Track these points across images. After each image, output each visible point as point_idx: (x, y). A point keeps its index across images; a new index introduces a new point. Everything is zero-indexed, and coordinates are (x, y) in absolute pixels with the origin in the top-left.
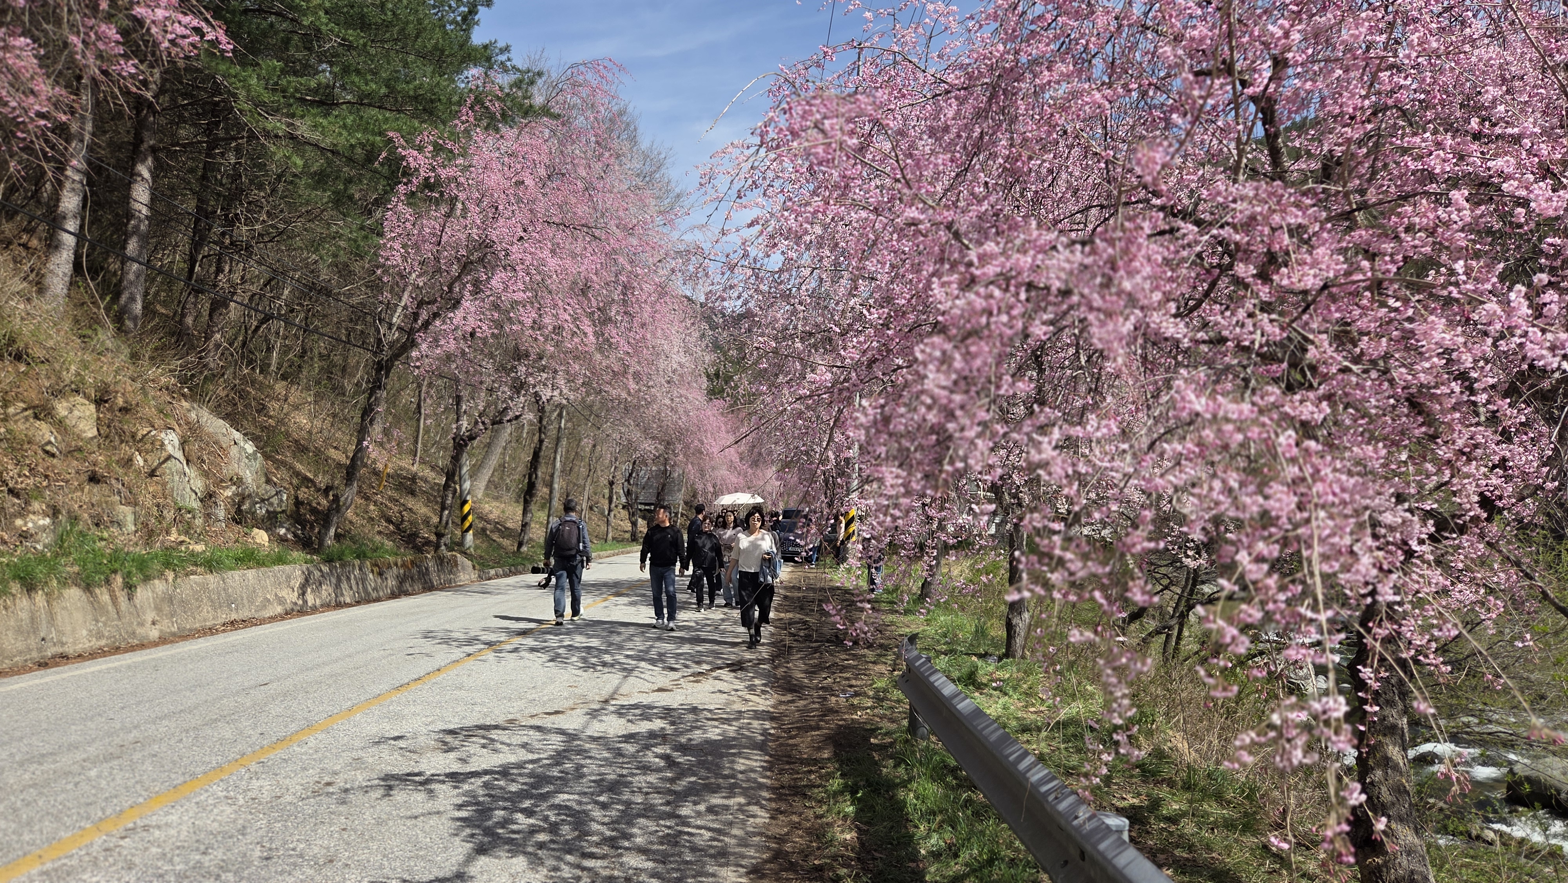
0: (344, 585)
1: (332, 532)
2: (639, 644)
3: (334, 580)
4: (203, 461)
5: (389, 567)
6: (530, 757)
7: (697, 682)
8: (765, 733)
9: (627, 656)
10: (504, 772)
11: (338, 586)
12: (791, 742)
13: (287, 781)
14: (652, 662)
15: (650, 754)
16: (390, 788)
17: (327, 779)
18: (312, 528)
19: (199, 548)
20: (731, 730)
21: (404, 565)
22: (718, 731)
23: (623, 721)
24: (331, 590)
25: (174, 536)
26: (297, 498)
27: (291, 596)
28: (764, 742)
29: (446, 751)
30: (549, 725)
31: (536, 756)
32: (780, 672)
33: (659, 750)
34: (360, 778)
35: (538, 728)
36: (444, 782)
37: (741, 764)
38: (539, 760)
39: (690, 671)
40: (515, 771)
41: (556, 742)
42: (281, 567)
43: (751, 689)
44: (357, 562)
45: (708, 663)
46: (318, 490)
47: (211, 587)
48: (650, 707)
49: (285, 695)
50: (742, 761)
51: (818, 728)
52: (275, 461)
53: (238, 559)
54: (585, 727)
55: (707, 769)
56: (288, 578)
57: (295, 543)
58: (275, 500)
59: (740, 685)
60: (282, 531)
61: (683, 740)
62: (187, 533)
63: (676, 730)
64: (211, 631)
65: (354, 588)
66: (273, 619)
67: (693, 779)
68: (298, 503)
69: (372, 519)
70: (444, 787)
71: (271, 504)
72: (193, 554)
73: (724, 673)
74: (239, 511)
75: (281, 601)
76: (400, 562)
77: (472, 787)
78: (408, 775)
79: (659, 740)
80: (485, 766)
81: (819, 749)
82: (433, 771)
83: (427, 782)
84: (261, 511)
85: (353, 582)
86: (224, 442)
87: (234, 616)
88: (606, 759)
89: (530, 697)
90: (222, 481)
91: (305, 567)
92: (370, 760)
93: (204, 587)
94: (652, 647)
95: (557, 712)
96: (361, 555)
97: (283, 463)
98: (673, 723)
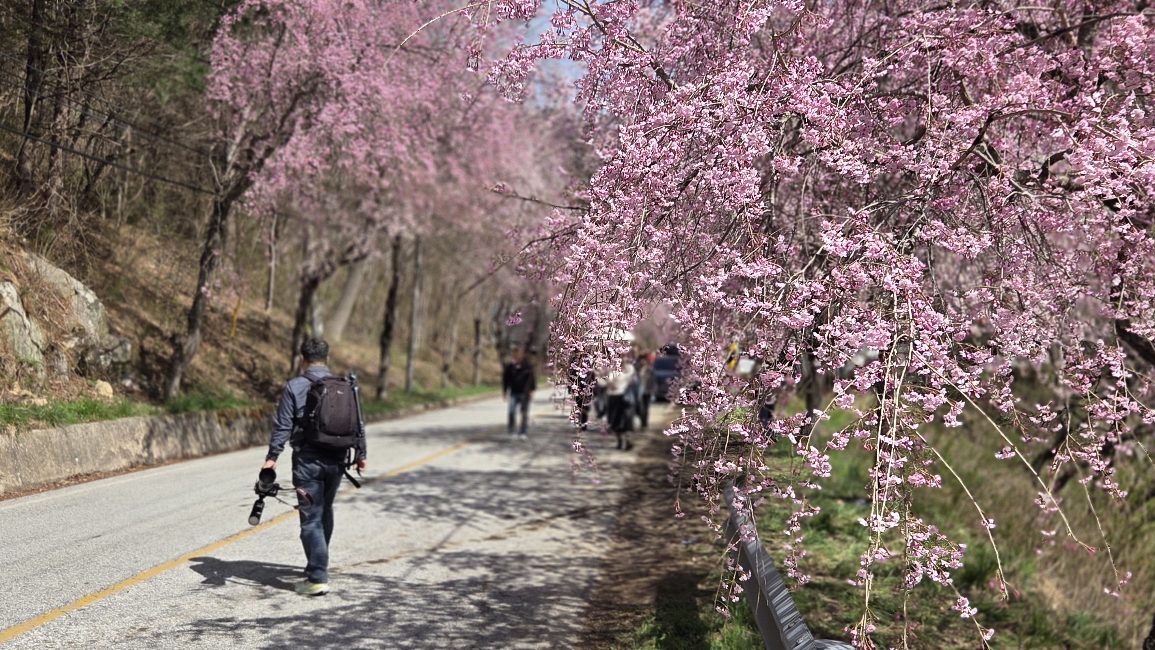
0: (191, 437)
1: (177, 382)
2: (482, 492)
3: (180, 432)
4: (44, 312)
5: (237, 417)
6: (345, 603)
7: (534, 529)
8: (591, 580)
9: (466, 505)
10: (315, 618)
11: (184, 438)
12: (615, 588)
13: (104, 627)
14: (490, 510)
15: (465, 600)
16: (200, 632)
17: (142, 625)
18: (158, 377)
19: (41, 402)
20: (555, 577)
21: (253, 415)
22: (541, 578)
23: (445, 569)
24: (177, 442)
25: (16, 391)
26: (142, 348)
27: (136, 449)
28: (587, 589)
29: (261, 598)
30: (370, 574)
31: (351, 603)
32: (626, 518)
33: (475, 597)
34: (174, 623)
35: (358, 577)
36: (254, 627)
37: (557, 610)
38: (353, 606)
39: (528, 518)
40: (326, 617)
41: (373, 589)
42: (125, 420)
43: (587, 537)
44: (203, 413)
45: (548, 510)
46: (164, 338)
47: (54, 440)
48: (476, 555)
49: (115, 547)
50: (558, 607)
51: (647, 574)
52: (120, 310)
53: (81, 412)
54: (406, 575)
55: (521, 615)
56: (132, 430)
57: (142, 394)
58: (119, 351)
59: (576, 532)
60: (128, 383)
61: (503, 587)
62: (29, 386)
63: (498, 578)
64: (56, 485)
65: (201, 439)
66: (117, 472)
67: (502, 625)
68: (143, 352)
69: (222, 367)
70: (253, 631)
71: (115, 355)
72: (34, 408)
73: (564, 522)
74: (82, 363)
75: (125, 454)
76: (248, 412)
77: (281, 631)
78: (220, 620)
79: (479, 587)
80: (297, 613)
81: (642, 596)
82: (245, 618)
83: (237, 627)
84: (105, 362)
85: (200, 433)
86: (65, 292)
87: (78, 470)
88: (419, 606)
89: (357, 546)
90: (64, 332)
91: (148, 419)
92: (187, 607)
93: (47, 441)
94: (495, 495)
95: (381, 561)
96: (208, 406)
97: (129, 312)
98: (496, 571)
